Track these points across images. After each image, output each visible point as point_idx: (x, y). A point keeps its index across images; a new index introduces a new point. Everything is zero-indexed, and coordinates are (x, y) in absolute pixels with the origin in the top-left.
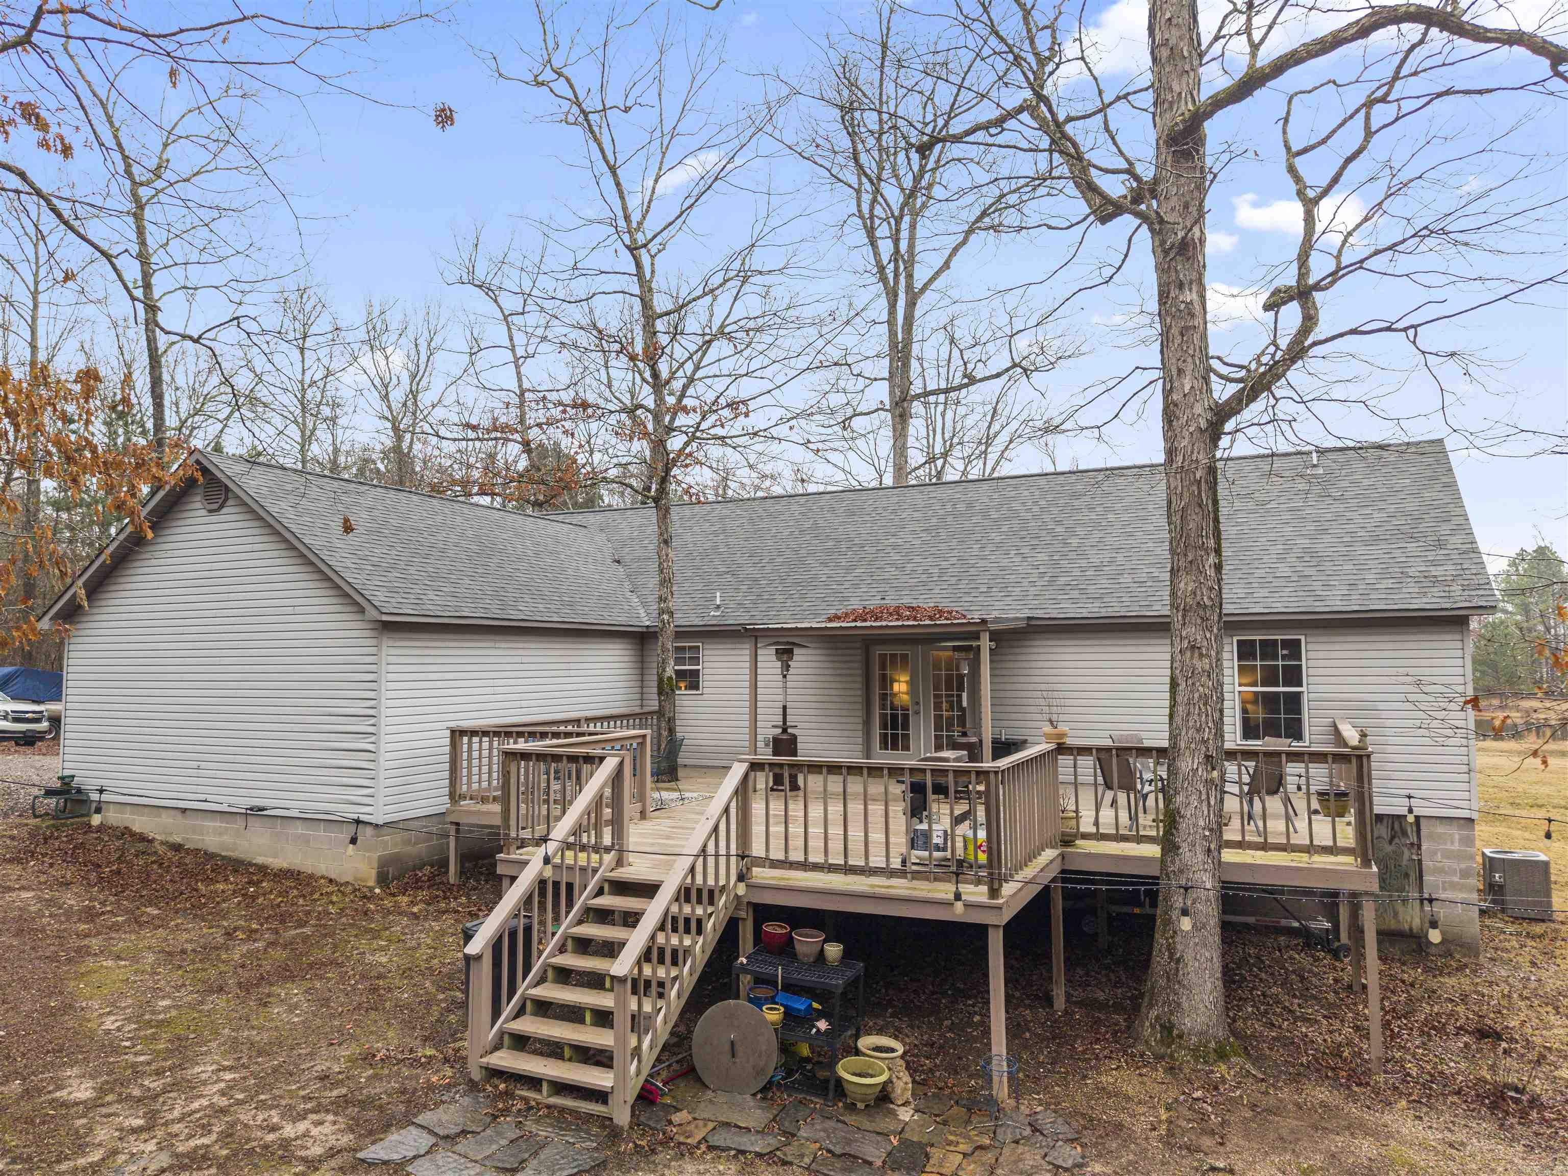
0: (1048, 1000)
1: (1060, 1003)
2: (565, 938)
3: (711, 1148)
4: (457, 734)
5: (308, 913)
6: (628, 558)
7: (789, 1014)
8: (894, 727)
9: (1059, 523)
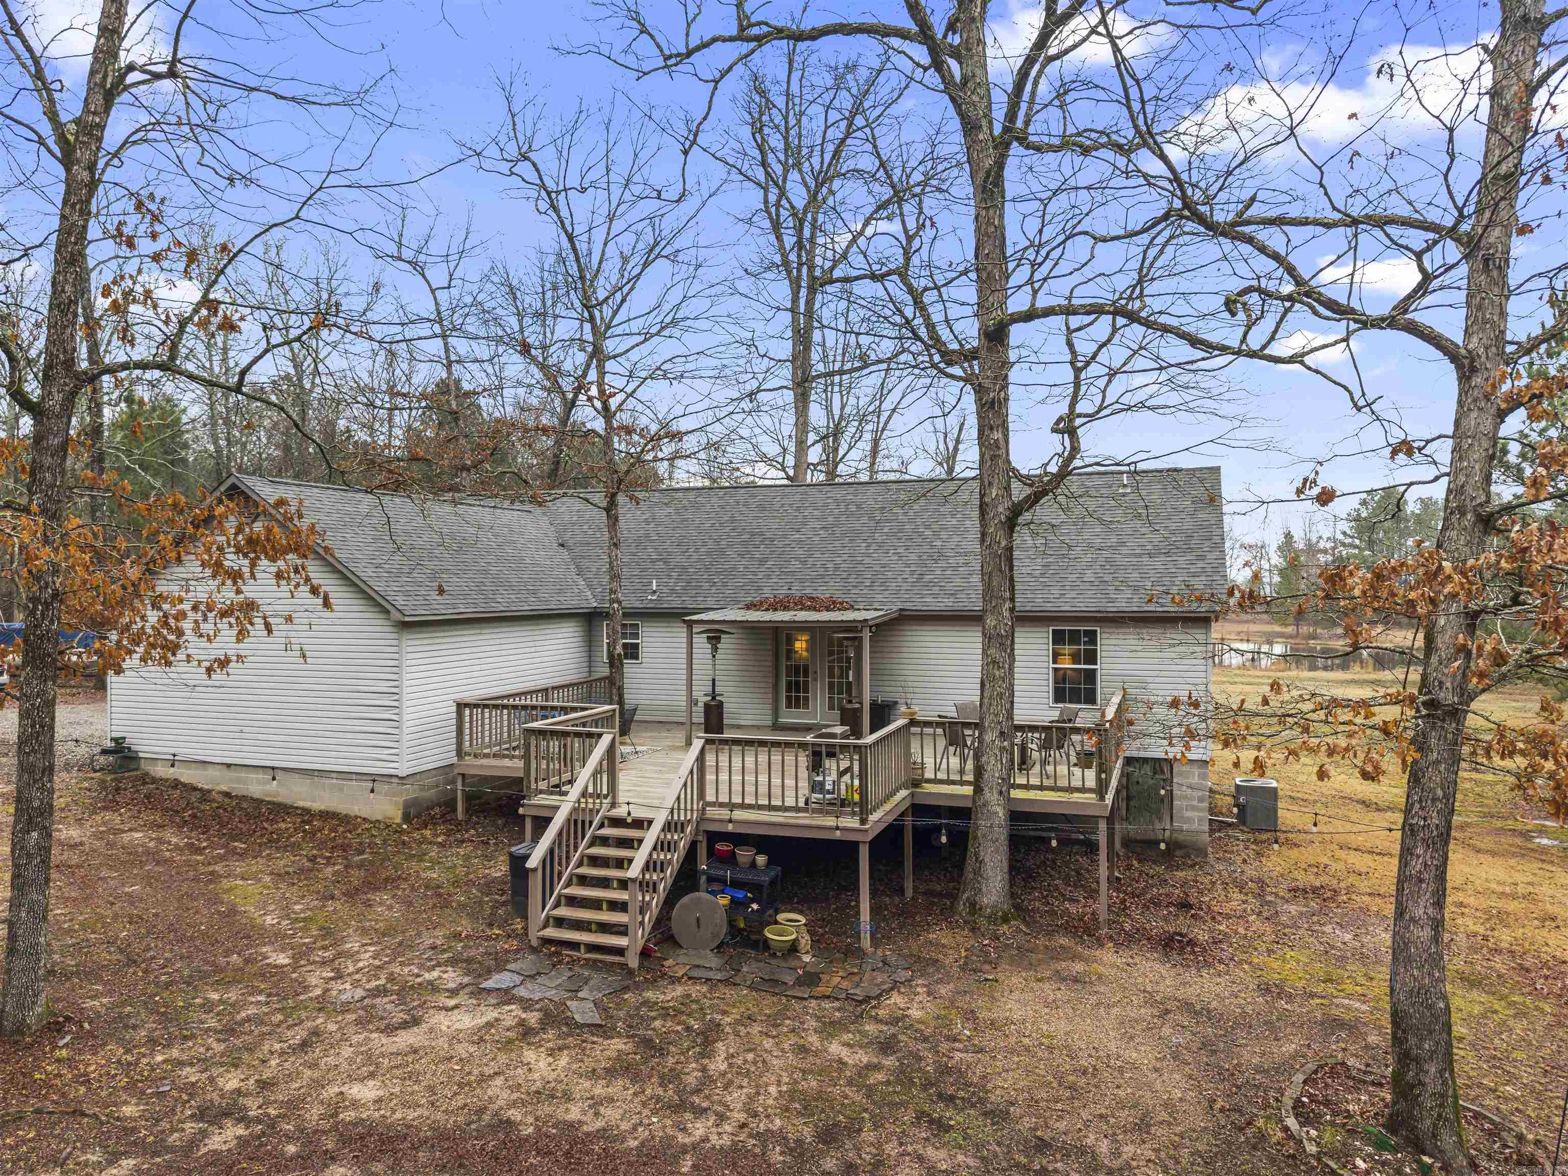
0: (901, 891)
1: (909, 893)
2: (582, 856)
3: (690, 978)
4: (461, 706)
5: (361, 844)
6: (571, 543)
7: (732, 900)
8: (797, 690)
9: (928, 527)
